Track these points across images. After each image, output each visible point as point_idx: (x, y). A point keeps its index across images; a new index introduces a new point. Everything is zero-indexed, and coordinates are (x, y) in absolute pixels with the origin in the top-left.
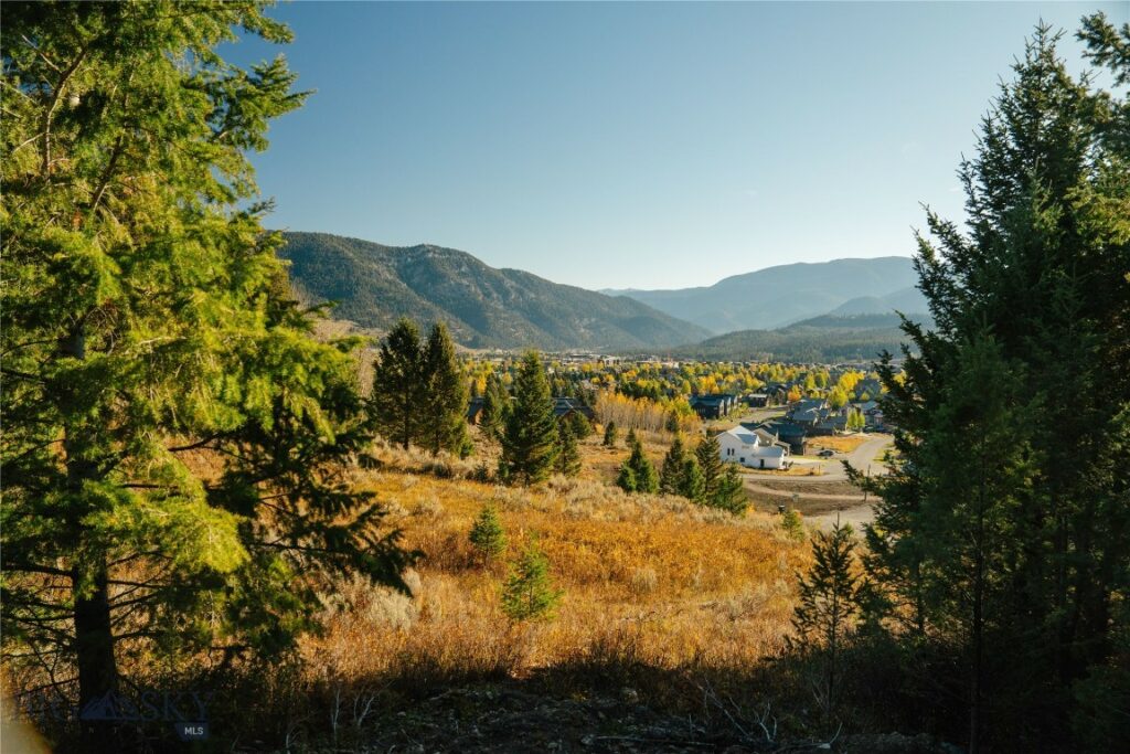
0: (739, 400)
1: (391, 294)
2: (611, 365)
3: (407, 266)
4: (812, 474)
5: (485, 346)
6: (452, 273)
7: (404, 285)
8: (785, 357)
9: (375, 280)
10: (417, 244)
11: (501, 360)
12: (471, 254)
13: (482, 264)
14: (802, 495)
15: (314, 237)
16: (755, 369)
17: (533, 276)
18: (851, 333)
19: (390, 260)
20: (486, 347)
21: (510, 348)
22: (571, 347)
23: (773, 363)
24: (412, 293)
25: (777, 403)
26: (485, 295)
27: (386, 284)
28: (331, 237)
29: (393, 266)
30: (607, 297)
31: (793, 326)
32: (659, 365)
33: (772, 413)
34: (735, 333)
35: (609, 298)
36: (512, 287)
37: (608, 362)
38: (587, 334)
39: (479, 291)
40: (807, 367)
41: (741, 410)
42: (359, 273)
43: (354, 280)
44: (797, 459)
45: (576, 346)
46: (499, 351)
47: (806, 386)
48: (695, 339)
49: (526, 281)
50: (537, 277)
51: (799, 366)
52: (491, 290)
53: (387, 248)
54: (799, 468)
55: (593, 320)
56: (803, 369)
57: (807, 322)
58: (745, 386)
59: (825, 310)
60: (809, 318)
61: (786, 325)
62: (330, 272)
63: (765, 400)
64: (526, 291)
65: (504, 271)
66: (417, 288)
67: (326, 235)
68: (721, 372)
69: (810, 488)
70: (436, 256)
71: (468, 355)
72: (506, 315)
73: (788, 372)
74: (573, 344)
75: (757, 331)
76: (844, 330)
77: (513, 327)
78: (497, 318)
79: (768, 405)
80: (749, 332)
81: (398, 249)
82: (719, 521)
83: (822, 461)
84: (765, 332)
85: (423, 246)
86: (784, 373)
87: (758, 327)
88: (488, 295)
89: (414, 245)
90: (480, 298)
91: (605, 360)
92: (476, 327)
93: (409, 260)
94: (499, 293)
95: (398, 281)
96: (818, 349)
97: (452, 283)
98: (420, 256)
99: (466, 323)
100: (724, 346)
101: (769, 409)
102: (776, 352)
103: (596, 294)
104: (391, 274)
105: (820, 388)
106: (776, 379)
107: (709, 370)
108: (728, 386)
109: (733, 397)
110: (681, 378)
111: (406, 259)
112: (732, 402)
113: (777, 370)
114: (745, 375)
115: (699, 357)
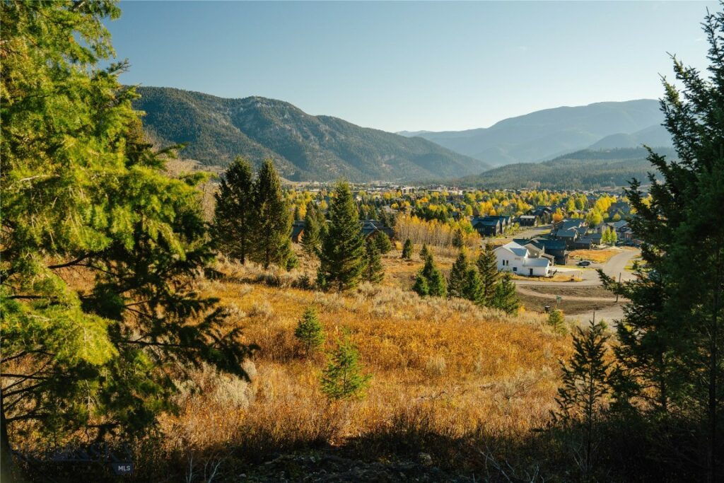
0: (512, 221)
1: (227, 138)
2: (407, 193)
3: (240, 115)
4: (572, 280)
5: (305, 180)
6: (277, 120)
7: (238, 130)
8: (550, 185)
9: (214, 126)
10: (248, 97)
11: (318, 190)
12: (292, 103)
13: (302, 113)
14: (564, 298)
15: (162, 91)
16: (525, 195)
17: (344, 121)
18: (606, 164)
19: (225, 110)
20: (306, 180)
21: (326, 180)
22: (375, 180)
23: (540, 190)
24: (245, 137)
25: (543, 223)
26: (304, 137)
27: (223, 130)
28: (177, 90)
29: (228, 115)
30: (404, 137)
31: (557, 159)
32: (446, 193)
33: (540, 230)
35: (405, 138)
36: (326, 131)
37: (405, 190)
38: (388, 168)
39: (299, 135)
40: (569, 193)
41: (514, 228)
42: (200, 121)
43: (197, 126)
44: (560, 269)
45: (379, 178)
46: (316, 183)
47: (567, 209)
48: (475, 171)
49: (337, 125)
50: (347, 123)
51: (562, 192)
52: (309, 133)
53: (223, 100)
54: (562, 275)
55: (393, 157)
56: (565, 195)
57: (568, 156)
58: (516, 209)
59: (584, 145)
60: (570, 152)
61: (551, 159)
62: (176, 120)
63: (534, 220)
64: (337, 134)
65: (319, 117)
66: (248, 132)
67: (172, 89)
68: (497, 198)
69: (571, 292)
70: (264, 105)
71: (291, 186)
72: (322, 154)
73: (553, 197)
75: (526, 164)
76: (600, 162)
77: (328, 163)
78: (314, 157)
79: (536, 225)
80: (520, 165)
81: (232, 100)
82: (495, 318)
83: (581, 269)
84: (534, 164)
85: (253, 97)
86: (550, 198)
87: (528, 160)
88: (307, 138)
89: (245, 97)
90: (300, 140)
91: (403, 189)
92: (296, 163)
93: (242, 109)
94: (316, 136)
95: (233, 126)
96: (577, 178)
97: (277, 128)
98: (250, 106)
99: (290, 160)
100: (500, 177)
101: (537, 228)
102: (543, 181)
103: (394, 135)
104: (227, 121)
105: (578, 211)
106: (542, 203)
107: (487, 197)
108: (503, 209)
109: (507, 218)
110: (464, 204)
111: (239, 109)
112: (506, 222)
113: (543, 196)
114: (517, 200)
115: (479, 186)
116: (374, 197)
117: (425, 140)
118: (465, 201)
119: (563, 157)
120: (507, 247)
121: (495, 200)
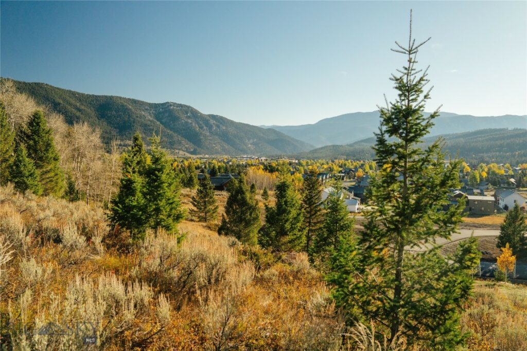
0: (330, 177)
1: (151, 127)
2: (263, 161)
3: (160, 113)
5: (199, 154)
6: (183, 117)
7: (158, 123)
8: (352, 158)
9: (143, 120)
10: (165, 102)
12: (193, 107)
15: (111, 98)
16: (338, 163)
17: (224, 118)
19: (151, 110)
20: (201, 154)
21: (213, 154)
22: (244, 154)
23: (346, 160)
24: (163, 127)
25: (350, 179)
26: (200, 127)
27: (149, 122)
28: (120, 98)
29: (153, 113)
31: (356, 143)
32: (287, 161)
33: (348, 183)
34: (326, 147)
35: (263, 129)
36: (214, 124)
38: (252, 147)
39: (197, 126)
40: (364, 161)
41: (331, 182)
42: (134, 117)
43: (132, 120)
45: (247, 154)
46: (207, 156)
47: (364, 170)
48: (307, 150)
49: (221, 121)
50: (227, 119)
51: (360, 161)
52: (203, 125)
53: (149, 104)
55: (255, 140)
56: (362, 162)
57: (362, 141)
58: (331, 170)
60: (362, 139)
61: (352, 143)
62: (120, 116)
63: (343, 177)
64: (221, 126)
65: (209, 116)
66: (164, 124)
67: (118, 97)
68: (320, 163)
70: (175, 108)
71: (191, 158)
72: (211, 138)
74: (245, 152)
75: (337, 146)
77: (214, 144)
78: (206, 140)
79: (345, 180)
80: (334, 146)
81: (155, 104)
84: (342, 146)
85: (168, 103)
86: (352, 165)
87: (338, 143)
88: (201, 128)
89: (163, 102)
90: (198, 129)
91: (260, 159)
92: (194, 143)
93: (161, 110)
94: (207, 127)
95: (155, 120)
96: (368, 154)
97: (183, 121)
98: (166, 108)
99: (190, 142)
100: (321, 153)
101: (346, 182)
102: (348, 155)
103: (257, 127)
104: (151, 117)
105: (372, 171)
106: (348, 166)
107: (313, 163)
108: (324, 170)
109: (326, 175)
110: (298, 167)
111: (159, 110)
112: (326, 177)
113: (349, 163)
114: (332, 165)
115: (309, 158)
116: (241, 163)
117: (276, 130)
119: (359, 142)
120: (326, 190)
121: (318, 164)
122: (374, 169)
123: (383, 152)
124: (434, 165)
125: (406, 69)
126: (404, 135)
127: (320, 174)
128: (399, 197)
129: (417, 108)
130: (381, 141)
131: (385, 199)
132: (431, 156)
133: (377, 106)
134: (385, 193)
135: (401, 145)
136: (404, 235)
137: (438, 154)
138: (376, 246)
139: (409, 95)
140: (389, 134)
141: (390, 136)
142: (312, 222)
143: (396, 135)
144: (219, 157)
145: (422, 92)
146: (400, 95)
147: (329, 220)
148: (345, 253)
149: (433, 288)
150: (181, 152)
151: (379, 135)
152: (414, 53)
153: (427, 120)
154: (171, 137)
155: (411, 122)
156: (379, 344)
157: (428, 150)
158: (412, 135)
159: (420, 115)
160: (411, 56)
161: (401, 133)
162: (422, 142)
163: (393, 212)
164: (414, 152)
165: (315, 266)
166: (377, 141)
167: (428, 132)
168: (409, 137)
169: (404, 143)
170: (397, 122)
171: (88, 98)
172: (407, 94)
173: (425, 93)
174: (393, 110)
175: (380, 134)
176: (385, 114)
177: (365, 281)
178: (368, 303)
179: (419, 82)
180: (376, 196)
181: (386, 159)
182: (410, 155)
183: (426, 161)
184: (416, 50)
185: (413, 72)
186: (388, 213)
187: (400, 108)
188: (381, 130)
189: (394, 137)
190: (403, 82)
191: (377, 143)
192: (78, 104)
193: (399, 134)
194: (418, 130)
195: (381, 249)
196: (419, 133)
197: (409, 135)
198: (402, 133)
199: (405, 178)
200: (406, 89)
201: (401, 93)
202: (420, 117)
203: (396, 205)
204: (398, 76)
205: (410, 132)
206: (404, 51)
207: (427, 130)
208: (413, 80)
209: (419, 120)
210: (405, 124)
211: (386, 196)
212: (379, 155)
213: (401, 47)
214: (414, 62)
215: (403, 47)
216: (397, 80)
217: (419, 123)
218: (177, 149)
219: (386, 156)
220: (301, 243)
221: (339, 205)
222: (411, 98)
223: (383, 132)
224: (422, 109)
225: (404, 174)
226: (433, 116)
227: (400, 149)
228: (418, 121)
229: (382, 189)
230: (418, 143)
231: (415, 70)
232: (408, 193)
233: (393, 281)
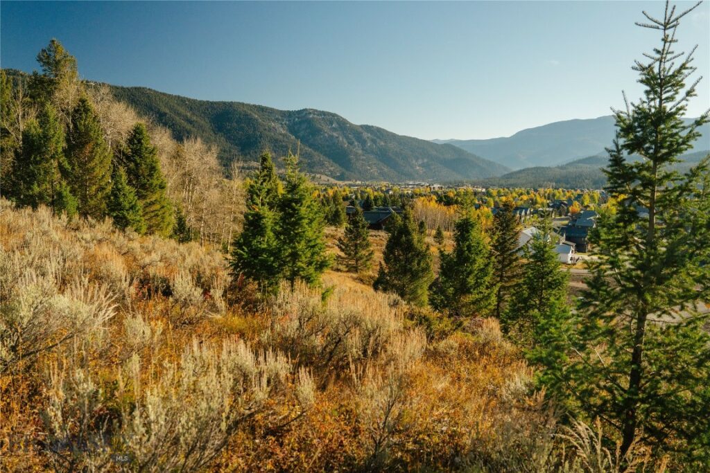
0: (531, 213)
1: (284, 144)
2: (436, 189)
3: (295, 124)
6: (326, 128)
7: (293, 137)
8: (564, 185)
9: (273, 134)
10: (302, 109)
12: (339, 114)
13: (348, 122)
15: (231, 104)
16: (542, 192)
17: (384, 130)
19: (283, 120)
20: (350, 180)
21: (367, 180)
22: (410, 180)
23: (555, 188)
24: (299, 142)
25: (560, 215)
26: (349, 143)
27: (281, 137)
28: (243, 104)
29: (286, 124)
31: (570, 164)
32: (470, 189)
33: (558, 222)
34: (528, 169)
35: (436, 144)
36: (368, 138)
38: (421, 170)
39: (345, 140)
40: (582, 191)
41: (533, 220)
42: (261, 129)
43: (258, 134)
45: (414, 179)
46: (359, 182)
47: (582, 203)
48: (499, 174)
50: (387, 132)
51: (576, 190)
52: (354, 140)
53: (281, 111)
55: (426, 161)
56: (579, 191)
57: (580, 161)
58: (534, 202)
60: (582, 158)
61: (565, 163)
62: (242, 129)
63: (551, 212)
64: (378, 140)
65: (362, 126)
66: (301, 139)
67: (239, 103)
68: (517, 193)
70: (315, 116)
72: (364, 157)
74: (411, 177)
75: (543, 168)
77: (369, 166)
78: (357, 160)
79: (553, 217)
80: (537, 169)
81: (288, 111)
84: (549, 168)
85: (306, 110)
86: (565, 195)
87: (544, 165)
88: (351, 143)
89: (300, 109)
90: (346, 145)
91: (432, 187)
92: (343, 166)
93: (297, 119)
94: (359, 142)
95: (289, 134)
96: (588, 180)
97: (326, 135)
98: (304, 116)
99: (336, 163)
100: (519, 178)
101: (554, 219)
102: (558, 181)
103: (428, 142)
104: (284, 130)
105: (593, 205)
106: (559, 197)
107: (508, 193)
108: (522, 202)
109: (526, 210)
110: (486, 198)
111: (294, 120)
112: (526, 213)
113: (559, 193)
114: (535, 196)
115: (501, 186)
116: (406, 192)
117: (454, 147)
118: (487, 196)
119: (575, 162)
120: (527, 232)
121: (514, 195)
122: (597, 202)
123: (619, 176)
124: (698, 196)
125: (658, 52)
126: (651, 151)
127: (517, 209)
128: (642, 243)
129: (674, 110)
130: (617, 161)
131: (619, 245)
132: (694, 183)
133: (611, 109)
134: (620, 236)
135: (647, 166)
136: (649, 298)
137: (705, 179)
138: (605, 312)
139: (661, 91)
140: (629, 150)
141: (629, 153)
142: (504, 275)
143: (639, 151)
144: (375, 183)
145: (682, 86)
146: (647, 93)
147: (532, 274)
148: (557, 320)
149: (690, 376)
150: (324, 178)
151: (613, 151)
152: (672, 27)
153: (689, 129)
154: (309, 156)
155: (663, 131)
156: (608, 452)
157: (689, 173)
158: (664, 151)
159: (678, 122)
160: (667, 32)
161: (647, 147)
162: (680, 162)
163: (632, 264)
164: (667, 177)
165: (509, 338)
166: (610, 160)
167: (691, 147)
168: (659, 155)
169: (651, 163)
170: (641, 133)
171: (201, 105)
172: (659, 90)
173: (687, 88)
174: (636, 115)
175: (615, 149)
176: (623, 121)
177: (586, 362)
178: (590, 393)
179: (679, 71)
180: (606, 241)
181: (623, 187)
182: (660, 181)
183: (685, 190)
184: (675, 23)
185: (669, 56)
186: (623, 266)
187: (648, 111)
188: (617, 145)
189: (636, 154)
190: (653, 72)
191: (610, 163)
192: (189, 114)
193: (643, 149)
194: (674, 143)
195: (612, 317)
196: (675, 149)
197: (659, 152)
198: (649, 148)
199: (652, 215)
200: (657, 82)
201: (648, 88)
202: (677, 124)
203: (637, 254)
204: (646, 62)
205: (662, 147)
206: (658, 25)
207: (689, 143)
208: (669, 69)
209: (676, 128)
210: (654, 134)
211: (621, 241)
212: (612, 181)
213: (652, 20)
214: (670, 42)
215: (655, 19)
216: (643, 69)
217: (676, 134)
218: (319, 173)
219: (623, 182)
220: (490, 304)
221: (546, 252)
222: (664, 96)
223: (620, 148)
224: (681, 112)
225: (651, 209)
226: (698, 123)
227: (645, 173)
228: (675, 131)
229: (615, 230)
230: (673, 163)
231: (673, 52)
232: (655, 237)
233: (628, 364)
